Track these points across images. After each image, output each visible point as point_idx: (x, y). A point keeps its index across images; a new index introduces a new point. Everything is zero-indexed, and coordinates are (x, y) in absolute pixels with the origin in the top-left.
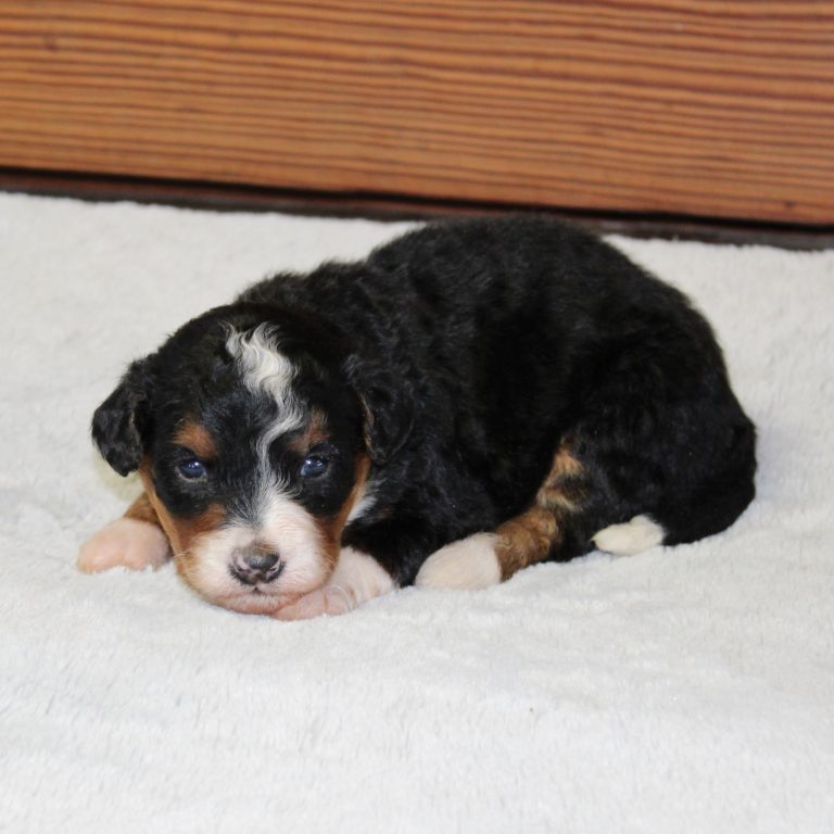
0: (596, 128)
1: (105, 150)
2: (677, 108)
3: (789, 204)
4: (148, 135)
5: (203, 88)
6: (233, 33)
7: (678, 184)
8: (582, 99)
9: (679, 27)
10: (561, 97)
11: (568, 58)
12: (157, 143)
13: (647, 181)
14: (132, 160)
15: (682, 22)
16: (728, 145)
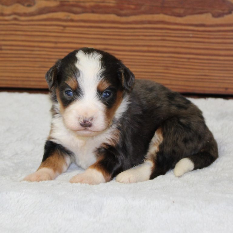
0: (167, 67)
1: (17, 80)
2: (191, 60)
3: (227, 89)
4: (30, 75)
5: (47, 60)
6: (56, 43)
7: (192, 84)
8: (163, 59)
9: (191, 35)
10: (156, 58)
11: (158, 46)
12: (33, 77)
13: (183, 83)
14: (26, 83)
15: (192, 34)
16: (207, 71)
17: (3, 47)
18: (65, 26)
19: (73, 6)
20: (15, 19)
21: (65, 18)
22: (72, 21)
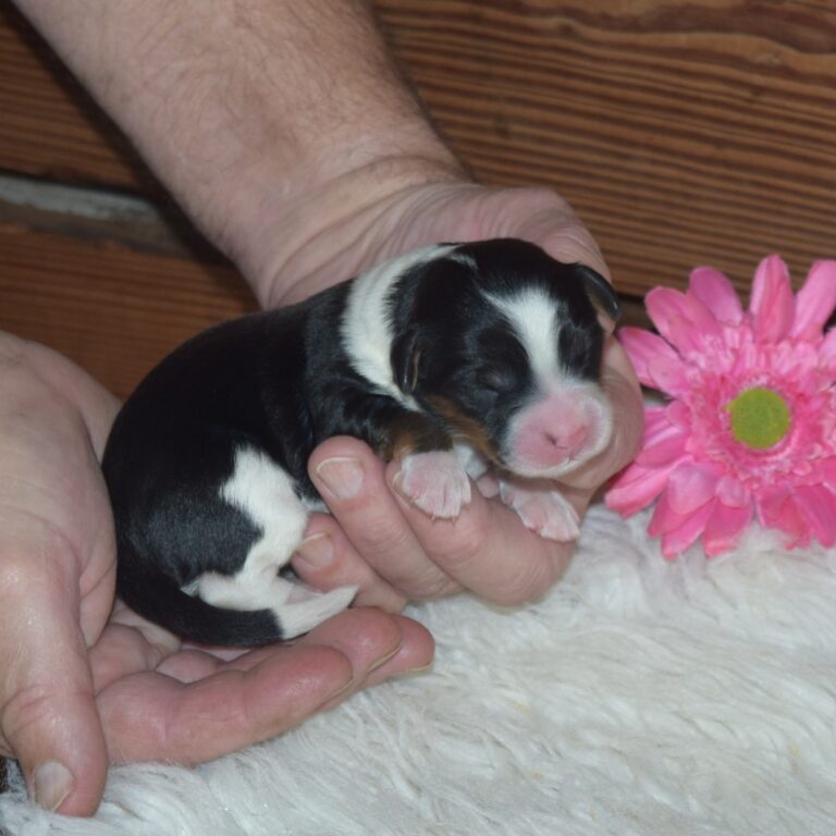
17: (515, 128)
18: (759, 90)
19: (795, 18)
20: (567, 32)
21: (763, 58)
22: (788, 72)
